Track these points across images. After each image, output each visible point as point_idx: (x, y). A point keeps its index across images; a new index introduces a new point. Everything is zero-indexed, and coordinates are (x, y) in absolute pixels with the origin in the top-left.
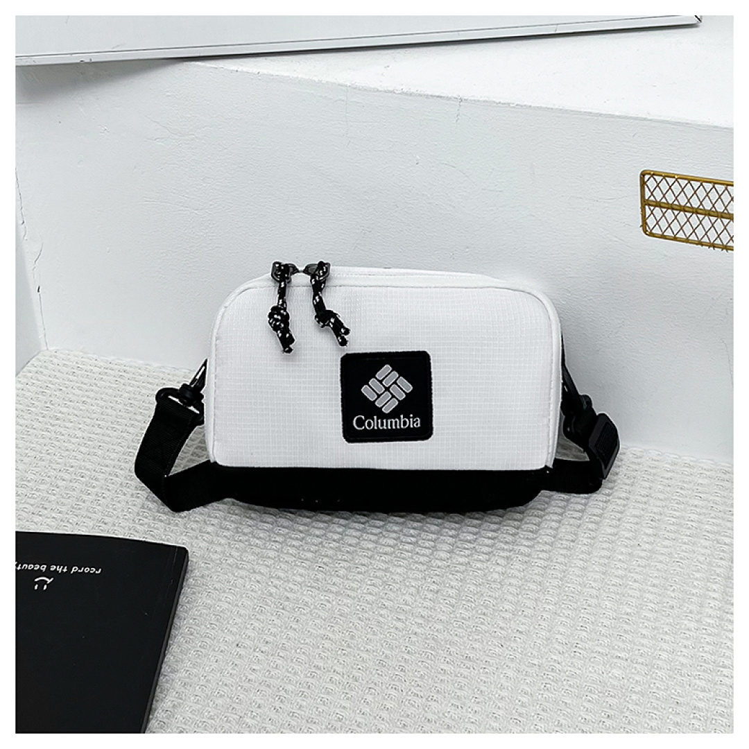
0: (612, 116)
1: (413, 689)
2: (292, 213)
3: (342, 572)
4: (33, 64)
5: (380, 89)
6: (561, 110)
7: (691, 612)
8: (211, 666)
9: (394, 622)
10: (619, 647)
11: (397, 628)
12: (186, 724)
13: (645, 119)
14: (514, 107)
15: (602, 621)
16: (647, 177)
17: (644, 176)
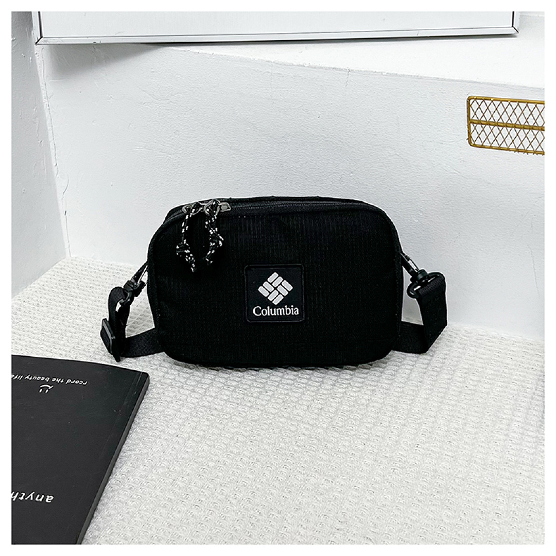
0: (453, 80)
1: (298, 468)
2: (234, 156)
3: (255, 395)
4: (62, 43)
5: (294, 64)
6: (417, 76)
7: (501, 429)
8: (157, 448)
9: (290, 427)
10: (447, 448)
11: (291, 431)
12: (135, 483)
13: (475, 82)
14: (385, 75)
15: (437, 431)
16: (472, 101)
17: (470, 100)
